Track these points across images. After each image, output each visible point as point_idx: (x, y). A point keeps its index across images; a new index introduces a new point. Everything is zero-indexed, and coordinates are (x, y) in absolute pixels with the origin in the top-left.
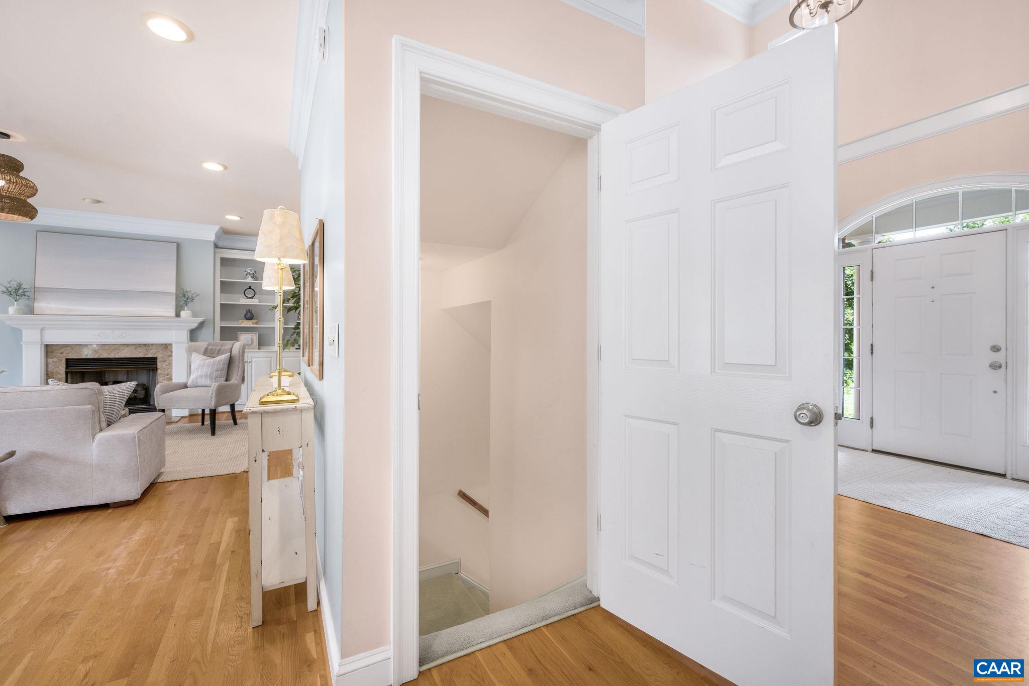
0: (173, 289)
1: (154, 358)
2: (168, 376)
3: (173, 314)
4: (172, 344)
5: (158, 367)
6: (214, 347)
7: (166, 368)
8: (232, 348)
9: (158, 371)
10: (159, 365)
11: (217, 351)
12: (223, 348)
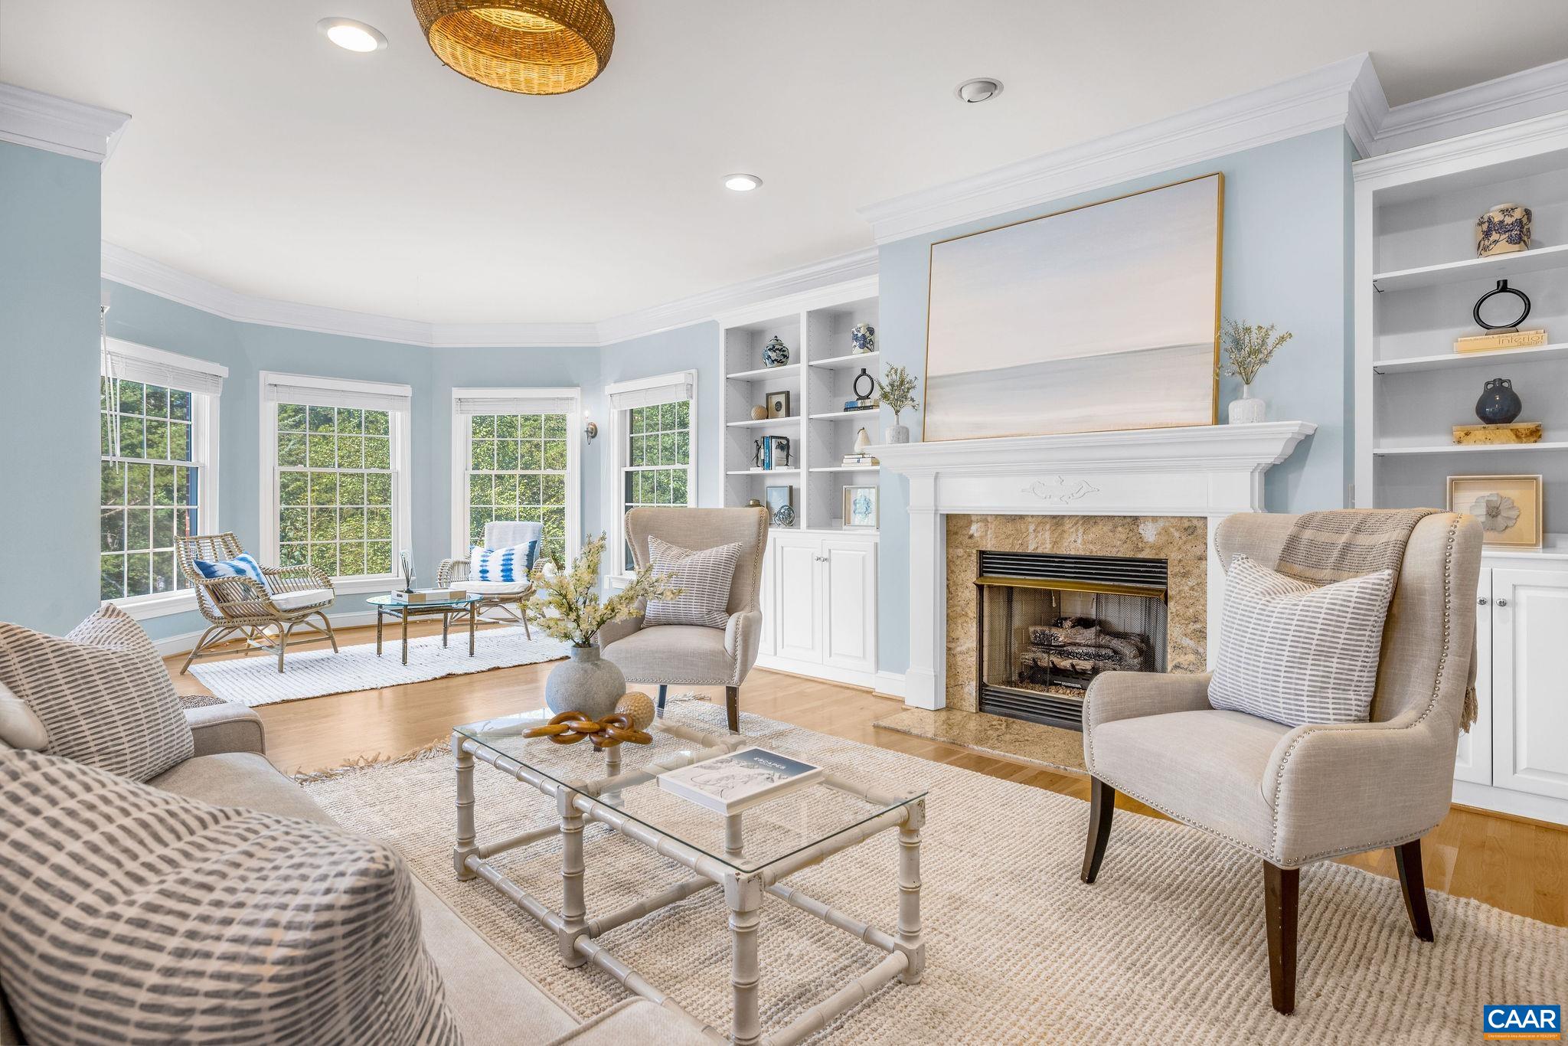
0: (1206, 333)
1: (1159, 561)
2: (1198, 626)
3: (1208, 415)
4: (1206, 518)
5: (1170, 593)
6: (1324, 537)
7: (1191, 597)
8: (1405, 544)
9: (1171, 604)
10: (1173, 586)
11: (1336, 554)
12: (1363, 540)
